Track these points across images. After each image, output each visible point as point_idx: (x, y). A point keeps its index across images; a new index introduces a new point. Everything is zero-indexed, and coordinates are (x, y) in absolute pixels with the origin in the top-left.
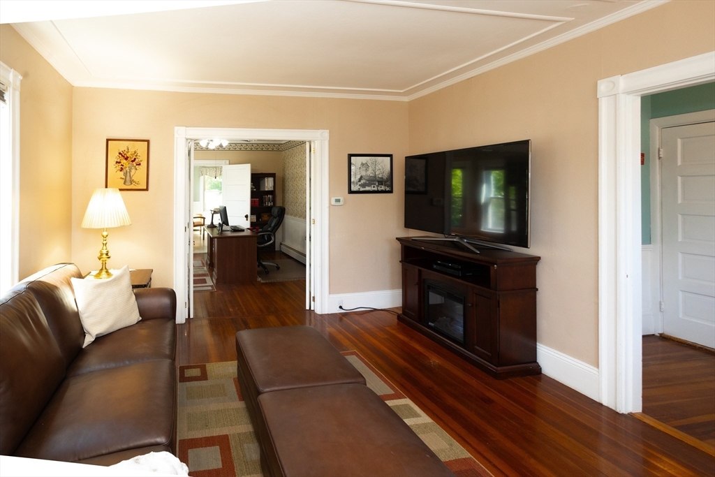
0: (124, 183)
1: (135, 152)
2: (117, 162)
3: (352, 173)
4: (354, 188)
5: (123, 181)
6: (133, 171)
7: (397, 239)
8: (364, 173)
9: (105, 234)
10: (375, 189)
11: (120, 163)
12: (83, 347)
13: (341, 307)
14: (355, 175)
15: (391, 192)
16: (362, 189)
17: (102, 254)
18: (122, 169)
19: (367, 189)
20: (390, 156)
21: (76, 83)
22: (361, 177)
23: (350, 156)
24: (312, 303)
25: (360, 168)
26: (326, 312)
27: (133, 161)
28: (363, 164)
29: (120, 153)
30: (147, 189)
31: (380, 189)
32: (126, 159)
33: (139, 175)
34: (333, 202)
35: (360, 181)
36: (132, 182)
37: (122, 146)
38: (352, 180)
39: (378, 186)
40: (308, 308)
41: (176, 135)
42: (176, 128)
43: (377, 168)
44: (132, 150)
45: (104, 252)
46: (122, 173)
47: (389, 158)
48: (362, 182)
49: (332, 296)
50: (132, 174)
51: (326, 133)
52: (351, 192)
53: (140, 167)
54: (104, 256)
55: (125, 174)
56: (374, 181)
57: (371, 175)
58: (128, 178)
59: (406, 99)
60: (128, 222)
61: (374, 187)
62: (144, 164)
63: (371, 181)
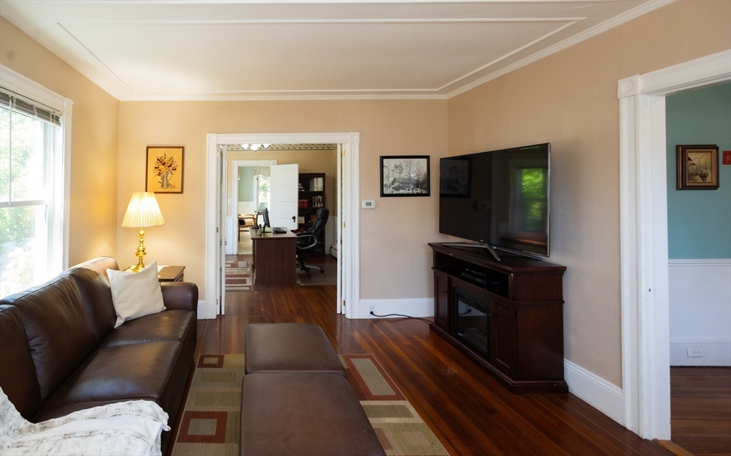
0: (162, 187)
1: (171, 158)
2: (155, 168)
3: (384, 176)
4: (386, 191)
5: (161, 185)
6: (170, 175)
7: (429, 244)
8: (397, 176)
9: (142, 232)
10: (410, 192)
11: (158, 168)
12: (115, 327)
13: (372, 313)
14: (388, 177)
15: (428, 195)
16: (395, 192)
17: (139, 251)
18: (159, 174)
19: (401, 192)
20: (427, 157)
21: (122, 99)
22: (395, 179)
23: (382, 158)
24: (343, 307)
25: (393, 170)
26: (356, 316)
27: (169, 167)
28: (396, 167)
29: (158, 160)
30: (182, 192)
31: (415, 192)
32: (164, 164)
33: (174, 179)
34: (364, 206)
35: (393, 184)
36: (168, 185)
37: (160, 153)
38: (385, 182)
39: (413, 189)
40: (338, 312)
41: (208, 142)
42: (208, 135)
43: (412, 170)
44: (168, 157)
45: (141, 248)
46: (160, 177)
47: (426, 160)
48: (396, 184)
49: (362, 301)
50: (168, 178)
51: (356, 136)
52: (383, 195)
53: (176, 171)
54: (141, 253)
55: (163, 178)
56: (409, 183)
57: (406, 177)
58: (165, 182)
59: (445, 97)
60: (161, 221)
61: (409, 190)
62: (179, 169)
63: (405, 183)
